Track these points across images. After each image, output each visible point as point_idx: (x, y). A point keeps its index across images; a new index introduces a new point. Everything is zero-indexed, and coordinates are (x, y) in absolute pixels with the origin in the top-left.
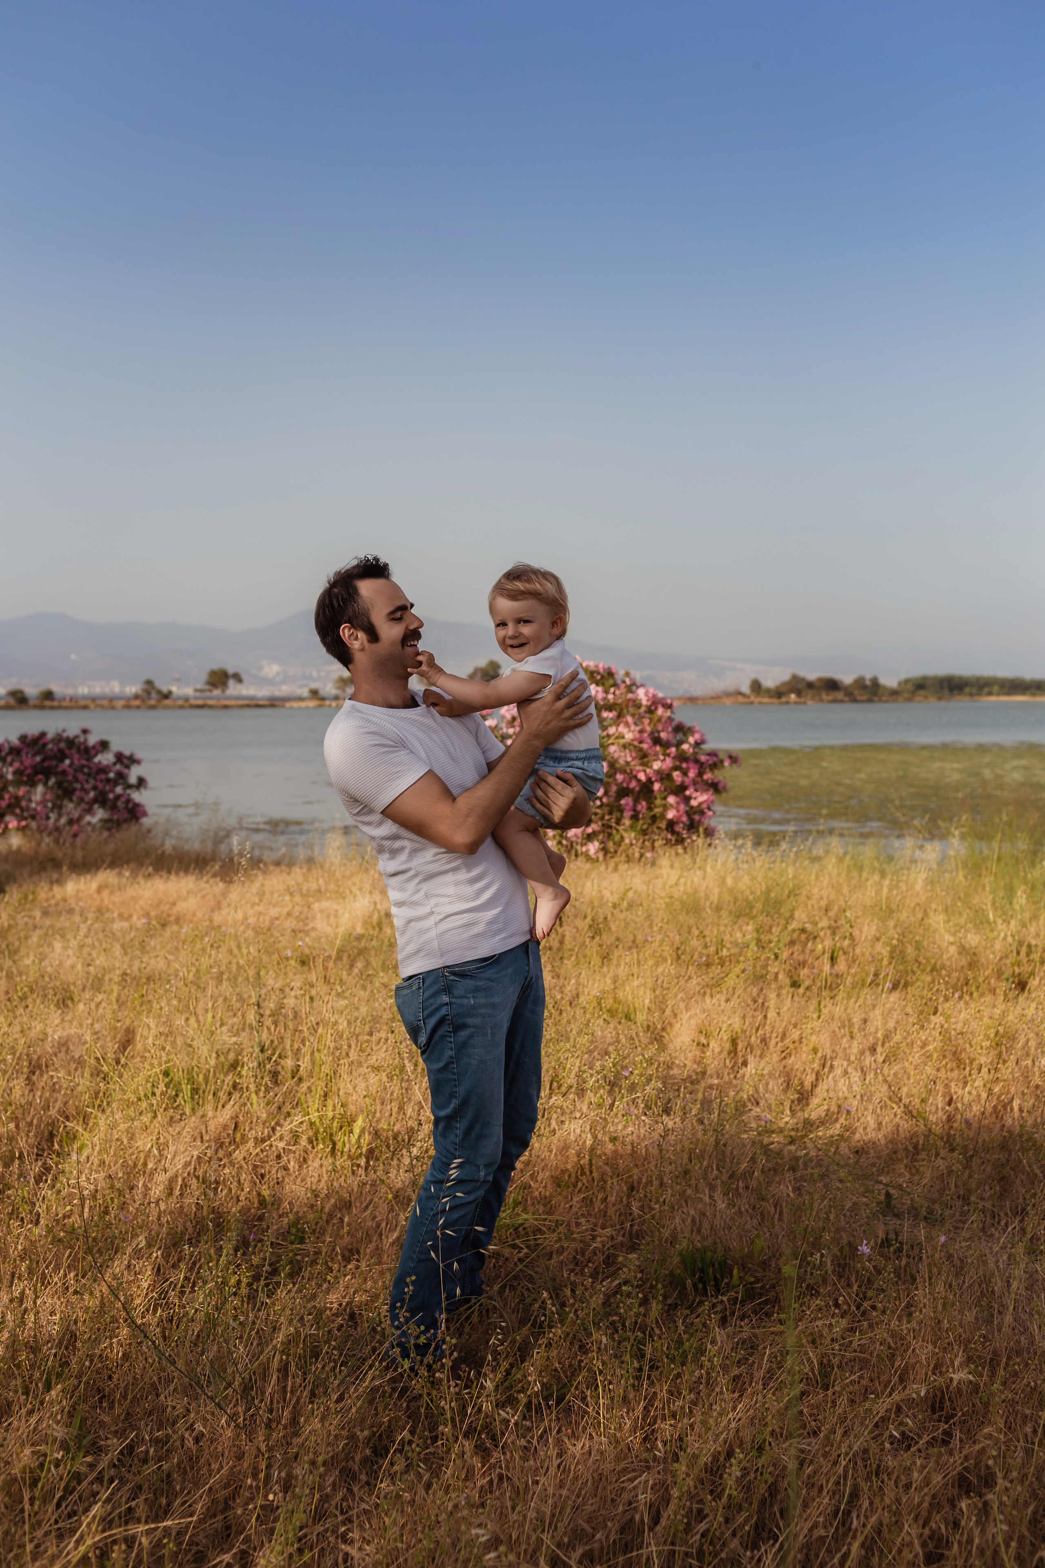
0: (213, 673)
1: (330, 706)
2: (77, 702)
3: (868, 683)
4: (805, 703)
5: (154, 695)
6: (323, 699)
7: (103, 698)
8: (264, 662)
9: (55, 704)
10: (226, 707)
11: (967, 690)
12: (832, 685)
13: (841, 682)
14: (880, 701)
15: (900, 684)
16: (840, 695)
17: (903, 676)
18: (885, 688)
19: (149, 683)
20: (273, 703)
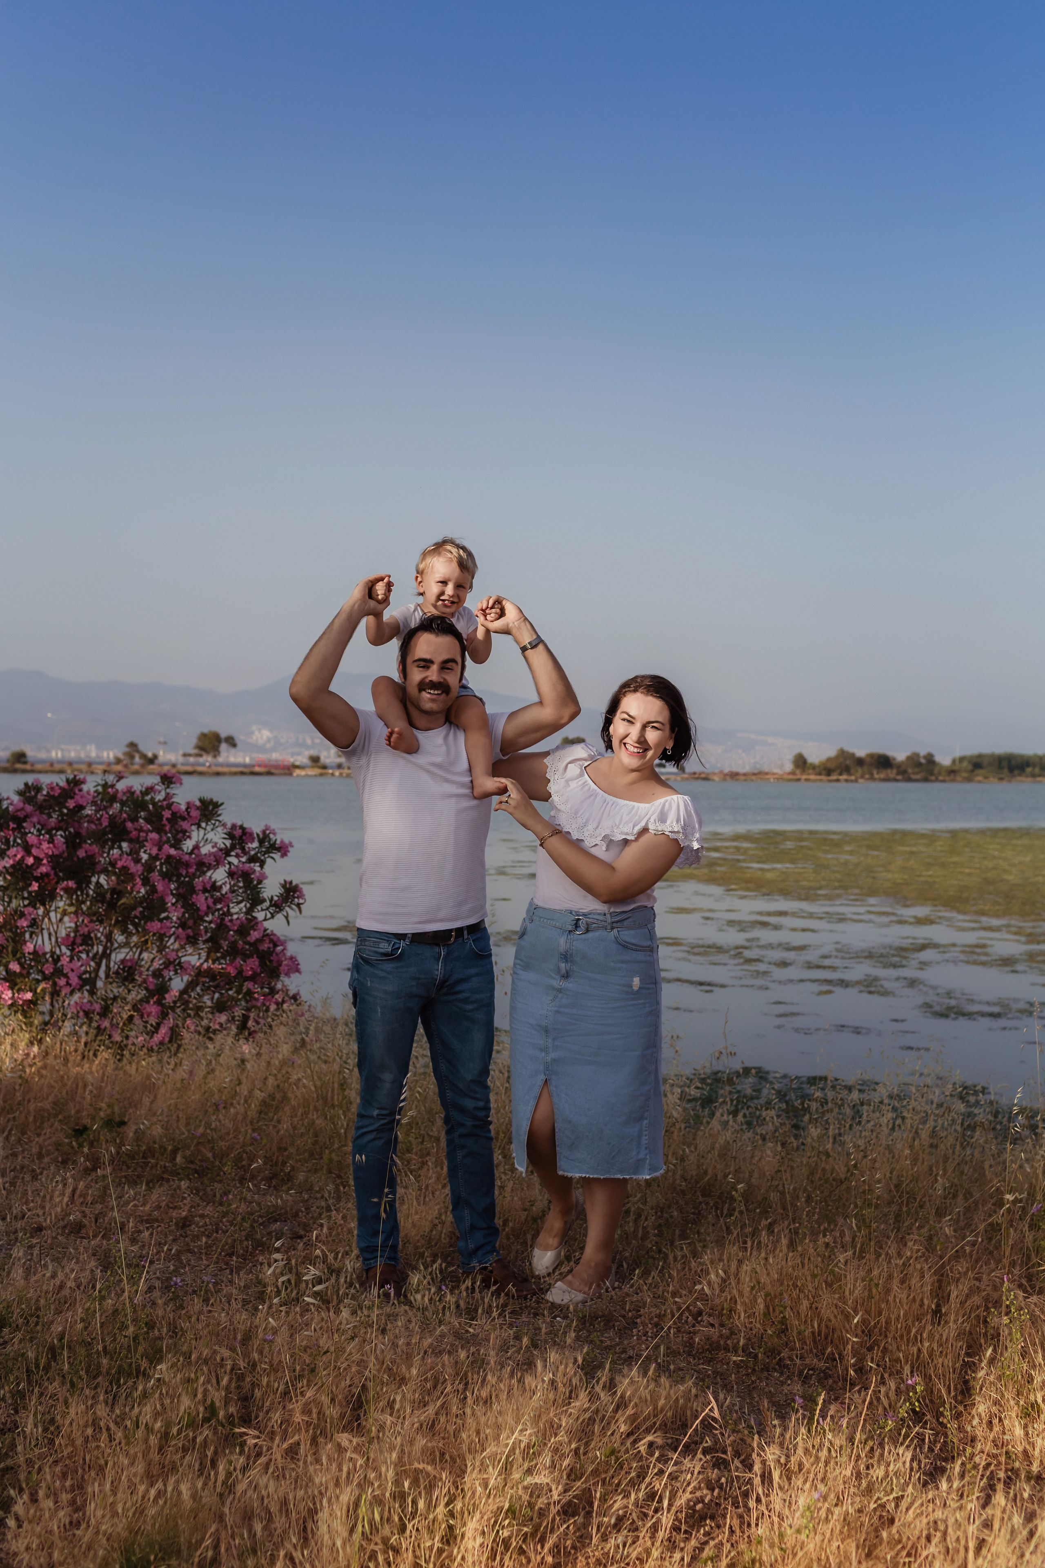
0: (203, 736)
1: (332, 774)
2: (52, 765)
3: (923, 761)
4: (856, 781)
5: (137, 759)
6: (324, 767)
7: (80, 762)
8: (254, 727)
9: (28, 767)
10: (218, 774)
11: (1029, 770)
12: (883, 762)
13: (894, 759)
14: (937, 780)
15: (954, 761)
16: (892, 773)
17: (958, 754)
18: (939, 764)
19: (133, 745)
20: (271, 771)
